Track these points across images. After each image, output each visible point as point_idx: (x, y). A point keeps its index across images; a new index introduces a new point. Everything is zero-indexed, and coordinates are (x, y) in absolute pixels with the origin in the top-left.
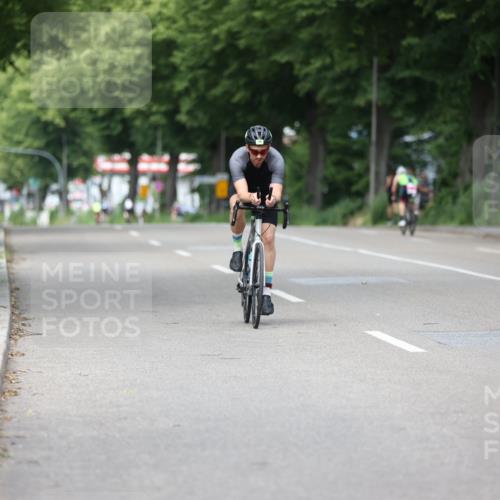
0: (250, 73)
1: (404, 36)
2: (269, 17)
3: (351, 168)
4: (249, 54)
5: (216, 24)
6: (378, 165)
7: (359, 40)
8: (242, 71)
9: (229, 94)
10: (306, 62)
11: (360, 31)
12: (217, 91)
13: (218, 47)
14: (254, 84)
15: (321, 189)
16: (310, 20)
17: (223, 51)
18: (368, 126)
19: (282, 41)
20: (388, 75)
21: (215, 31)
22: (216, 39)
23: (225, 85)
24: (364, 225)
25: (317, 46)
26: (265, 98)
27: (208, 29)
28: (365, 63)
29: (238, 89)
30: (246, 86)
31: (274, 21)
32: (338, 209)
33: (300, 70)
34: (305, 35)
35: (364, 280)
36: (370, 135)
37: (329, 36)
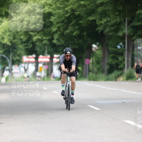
0: (79, 25)
1: (137, 10)
2: (87, 3)
3: (118, 59)
4: (79, 17)
5: (67, 6)
6: (128, 58)
7: (120, 11)
8: (77, 24)
9: (72, 32)
10: (101, 20)
11: (120, 8)
12: (68, 31)
13: (67, 15)
14: (81, 29)
15: (107, 67)
16: (102, 4)
17: (69, 16)
18: (124, 43)
19: (92, 12)
20: (132, 24)
21: (66, 9)
22: (67, 12)
23: (70, 28)
24: (123, 80)
25: (104, 14)
26: (85, 34)
27: (64, 8)
28: (123, 20)
29: (75, 30)
30: (78, 29)
31: (88, 5)
32: (113, 75)
33: (98, 22)
34: (100, 10)
35: (124, 101)
36: (125, 47)
37: (109, 10)
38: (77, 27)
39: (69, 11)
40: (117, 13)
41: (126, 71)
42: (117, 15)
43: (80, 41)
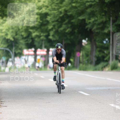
0: (72, 23)
3: (104, 53)
4: (71, 17)
5: (61, 8)
6: (112, 51)
7: (105, 12)
8: (69, 22)
9: (65, 30)
10: (89, 19)
11: (106, 9)
12: (62, 29)
13: (61, 15)
14: (73, 27)
15: (94, 59)
16: (90, 6)
17: (63, 16)
18: (109, 39)
19: (82, 13)
20: (116, 23)
21: (60, 10)
22: (61, 13)
23: (64, 26)
24: (108, 70)
25: (93, 14)
26: (76, 31)
27: (58, 9)
28: (108, 19)
29: (68, 28)
30: (71, 27)
31: (79, 6)
32: (100, 66)
33: (87, 21)
34: (89, 11)
35: (109, 88)
36: (110, 42)
37: (96, 11)
38: (69, 25)
39: (63, 11)
40: (103, 14)
41: (111, 62)
42: (103, 15)
43: (72, 37)
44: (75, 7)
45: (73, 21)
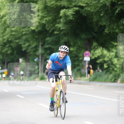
0: (12, 46)
1: (46, 38)
2: (16, 34)
6: (41, 66)
8: (10, 46)
9: (7, 51)
10: (24, 44)
11: (36, 37)
13: (5, 41)
14: (13, 49)
16: (25, 34)
18: (39, 58)
20: (44, 47)
21: (4, 37)
22: (4, 39)
23: (6, 49)
25: (27, 40)
26: (15, 52)
28: (38, 44)
29: (9, 50)
30: (11, 49)
31: (17, 35)
33: (23, 46)
34: (24, 37)
36: (39, 60)
37: (29, 38)
38: (10, 48)
39: (6, 39)
40: (35, 40)
41: (40, 75)
42: (34, 41)
43: (12, 57)
44: (14, 35)
45: (12, 44)
